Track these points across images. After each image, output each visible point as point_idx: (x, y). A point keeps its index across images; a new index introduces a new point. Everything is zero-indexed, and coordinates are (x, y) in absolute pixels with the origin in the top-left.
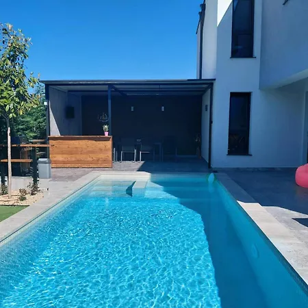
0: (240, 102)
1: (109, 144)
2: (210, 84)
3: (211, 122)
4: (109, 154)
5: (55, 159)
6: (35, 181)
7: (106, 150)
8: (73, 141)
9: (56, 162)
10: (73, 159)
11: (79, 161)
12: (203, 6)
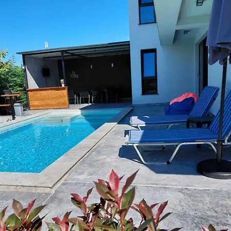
1: (65, 92)
4: (66, 99)
5: (33, 104)
6: (14, 118)
9: (33, 106)
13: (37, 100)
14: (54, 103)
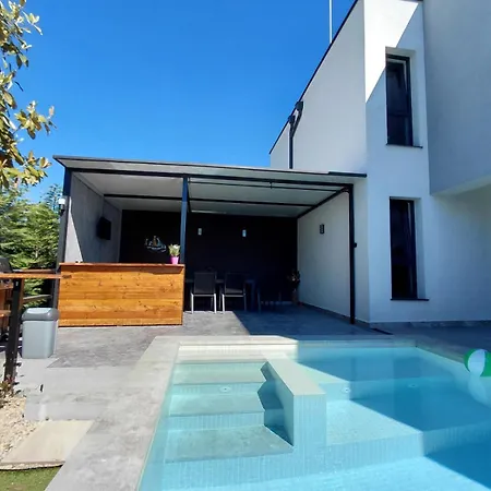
1: (179, 280)
2: (347, 185)
3: (353, 245)
4: (180, 300)
7: (173, 291)
8: (110, 274)
9: (70, 315)
10: (107, 309)
11: (117, 313)
14: (139, 308)
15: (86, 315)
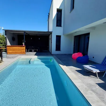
0: (58, 38)
1: (24, 48)
2: (51, 33)
3: (51, 43)
4: (25, 51)
5: (9, 52)
6: (2, 59)
8: (14, 47)
10: (14, 52)
11: (16, 53)
12: (49, 14)
13: (11, 50)
14: (19, 52)
15: (12, 53)
